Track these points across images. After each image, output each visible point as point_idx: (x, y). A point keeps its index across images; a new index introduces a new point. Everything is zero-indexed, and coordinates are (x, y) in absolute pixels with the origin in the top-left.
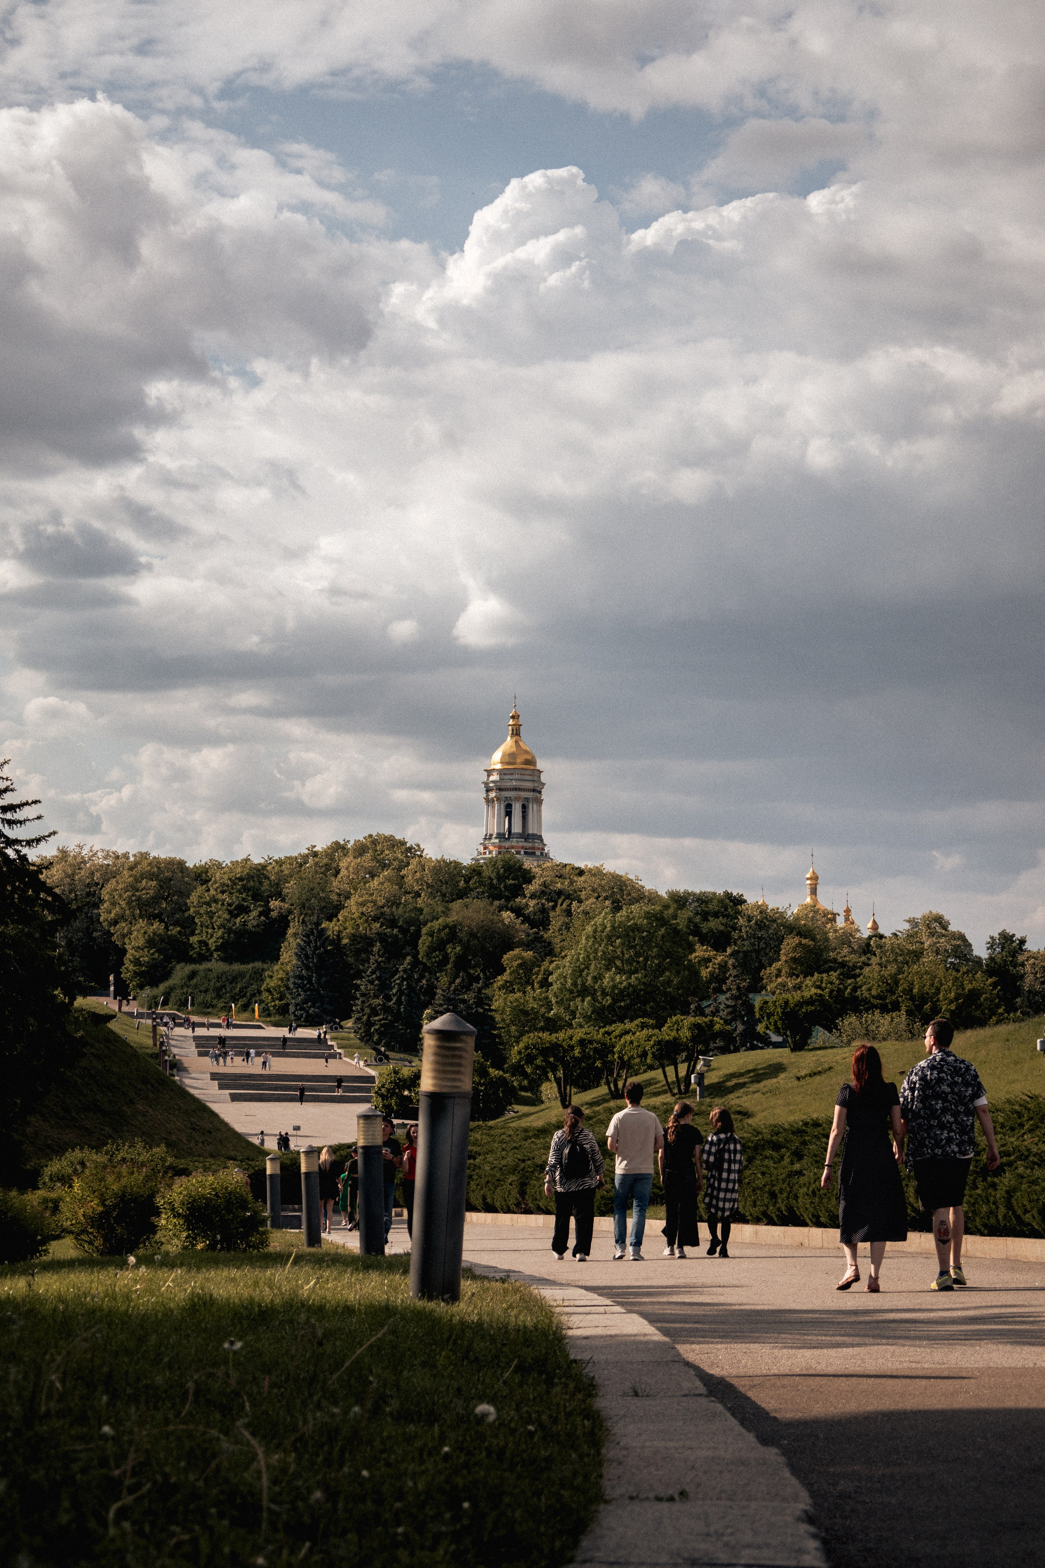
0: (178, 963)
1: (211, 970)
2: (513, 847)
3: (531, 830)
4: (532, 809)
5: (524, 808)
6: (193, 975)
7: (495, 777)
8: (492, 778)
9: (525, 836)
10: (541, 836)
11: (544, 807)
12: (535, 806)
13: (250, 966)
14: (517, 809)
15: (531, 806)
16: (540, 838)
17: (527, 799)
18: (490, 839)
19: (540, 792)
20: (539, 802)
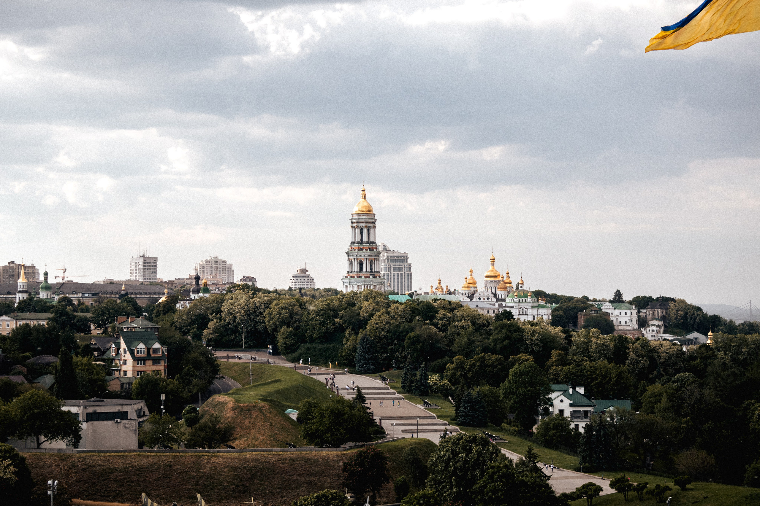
0: (301, 344)
1: (316, 347)
2: (364, 248)
3: (372, 240)
4: (372, 231)
5: (368, 230)
6: (309, 349)
7: (356, 217)
8: (354, 217)
9: (368, 242)
10: (375, 242)
11: (377, 229)
12: (373, 229)
13: (331, 345)
14: (365, 231)
15: (371, 230)
16: (375, 243)
17: (370, 227)
18: (354, 244)
19: (375, 223)
20: (374, 227)
